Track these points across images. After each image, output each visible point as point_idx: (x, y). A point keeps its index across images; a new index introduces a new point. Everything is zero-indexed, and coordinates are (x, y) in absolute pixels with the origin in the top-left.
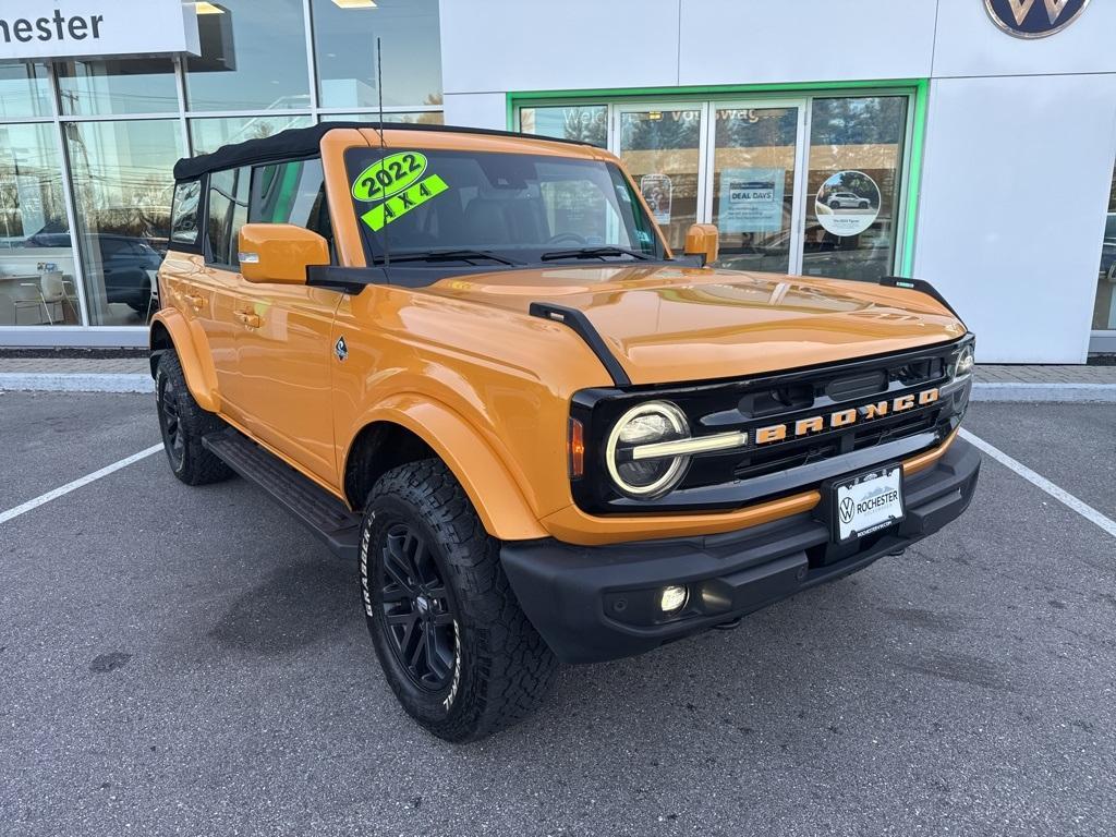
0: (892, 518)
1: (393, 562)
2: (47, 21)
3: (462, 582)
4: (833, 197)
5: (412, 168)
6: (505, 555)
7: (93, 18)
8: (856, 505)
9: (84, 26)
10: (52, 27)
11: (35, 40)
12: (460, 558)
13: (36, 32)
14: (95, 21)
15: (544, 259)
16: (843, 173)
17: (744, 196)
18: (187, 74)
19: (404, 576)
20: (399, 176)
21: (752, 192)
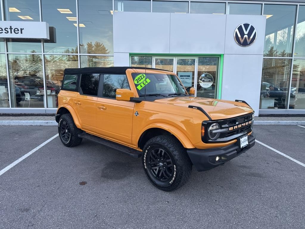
0: (247, 144)
1: (153, 156)
2: (7, 29)
4: (203, 79)
7: (21, 29)
9: (18, 30)
10: (9, 30)
11: (4, 33)
13: (4, 31)
14: (21, 30)
15: (169, 95)
16: (205, 74)
17: (183, 78)
18: (44, 43)
21: (185, 78)
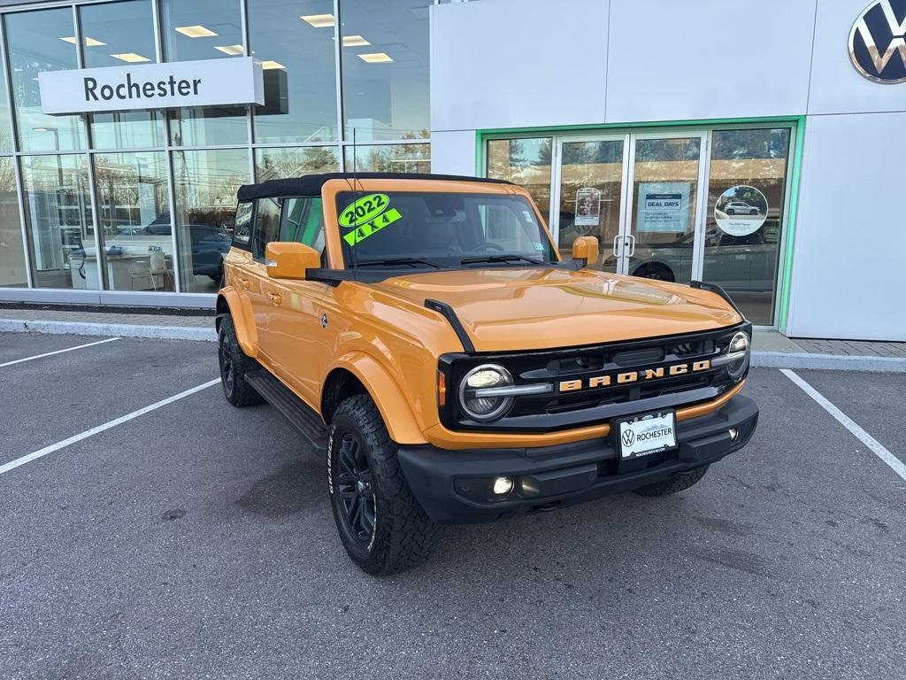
0: (666, 446)
1: (345, 458)
2: (164, 84)
3: (378, 471)
4: (729, 206)
5: (379, 205)
6: (401, 453)
7: (195, 81)
8: (636, 435)
9: (188, 86)
10: (167, 87)
11: (156, 96)
12: (377, 455)
13: (157, 91)
14: (196, 83)
15: (462, 263)
16: (737, 187)
17: (657, 204)
18: (255, 117)
19: (352, 468)
20: (370, 210)
21: (663, 201)
